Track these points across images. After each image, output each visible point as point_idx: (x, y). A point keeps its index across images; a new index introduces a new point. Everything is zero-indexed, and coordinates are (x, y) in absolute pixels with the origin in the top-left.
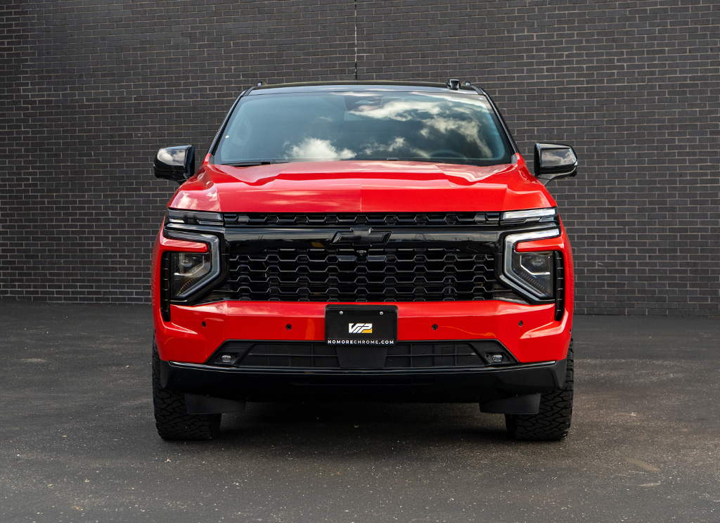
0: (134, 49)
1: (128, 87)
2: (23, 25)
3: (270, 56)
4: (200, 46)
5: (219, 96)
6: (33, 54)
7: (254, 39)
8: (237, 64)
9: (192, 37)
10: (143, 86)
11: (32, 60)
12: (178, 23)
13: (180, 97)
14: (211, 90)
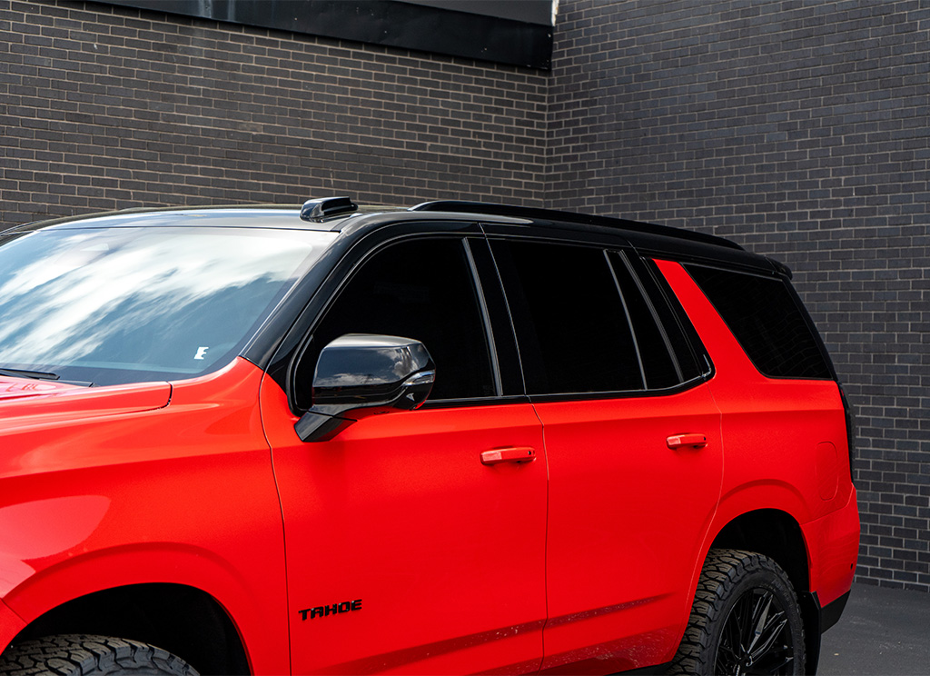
0: (719, 153)
1: (708, 212)
2: (592, 120)
3: (894, 157)
4: (802, 145)
5: (823, 225)
6: (600, 164)
7: (873, 130)
8: (849, 172)
9: (791, 130)
10: (728, 210)
11: (599, 173)
12: (773, 108)
13: (771, 228)
14: (814, 215)
